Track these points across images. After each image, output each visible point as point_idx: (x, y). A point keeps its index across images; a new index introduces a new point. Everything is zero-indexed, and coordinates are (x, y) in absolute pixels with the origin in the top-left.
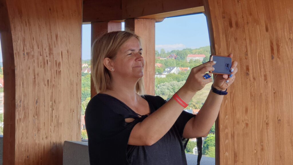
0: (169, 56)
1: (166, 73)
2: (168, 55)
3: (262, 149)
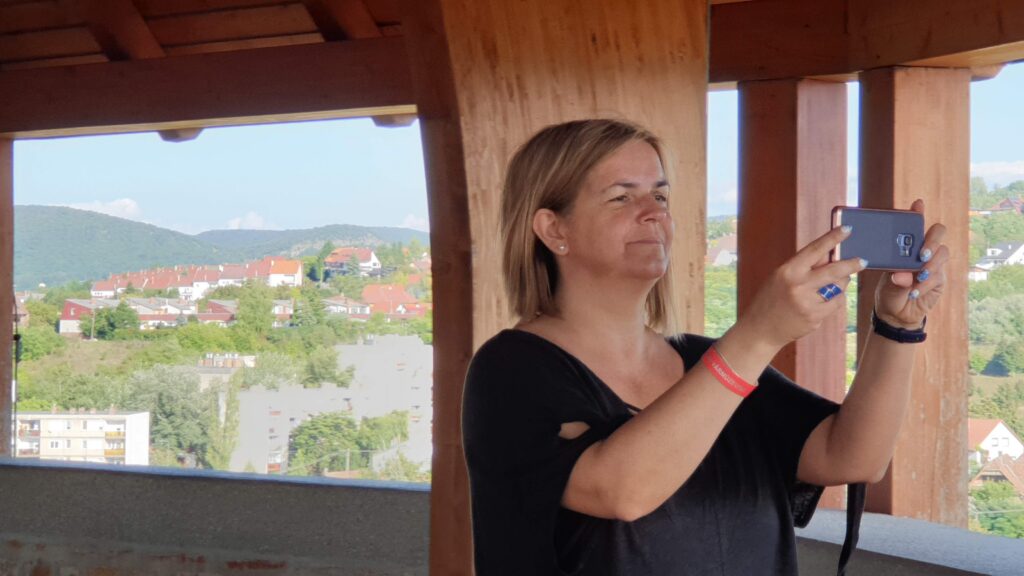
0: (1002, 201)
1: (990, 266)
2: (997, 200)
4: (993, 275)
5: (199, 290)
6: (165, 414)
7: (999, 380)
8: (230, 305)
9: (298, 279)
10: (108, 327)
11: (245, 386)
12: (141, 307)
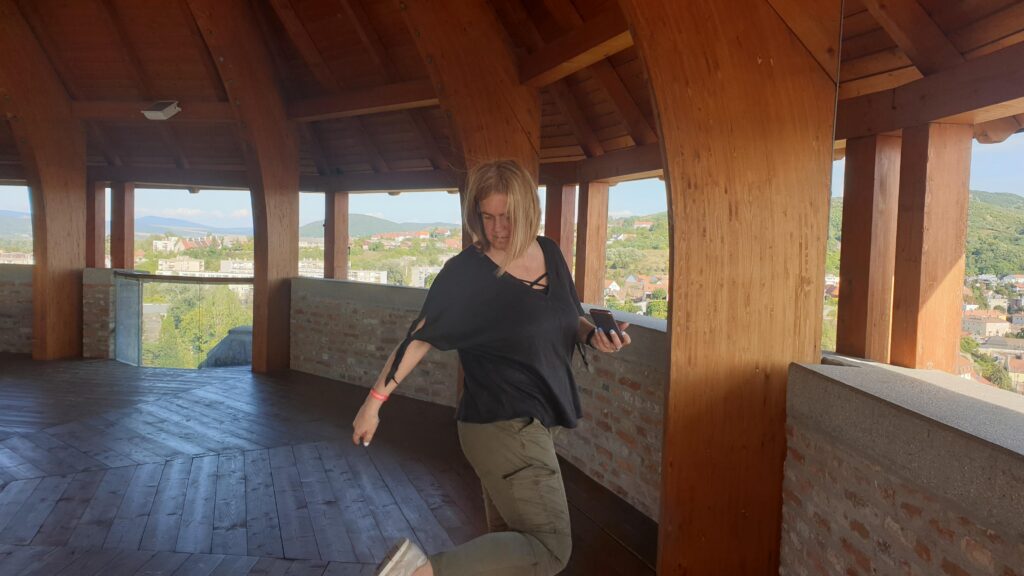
1: (613, 240)
3: (715, 310)
4: (614, 242)
5: (401, 239)
6: (391, 272)
7: (613, 271)
8: (410, 243)
9: (428, 237)
10: (376, 248)
11: (413, 265)
12: (385, 242)
